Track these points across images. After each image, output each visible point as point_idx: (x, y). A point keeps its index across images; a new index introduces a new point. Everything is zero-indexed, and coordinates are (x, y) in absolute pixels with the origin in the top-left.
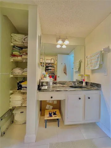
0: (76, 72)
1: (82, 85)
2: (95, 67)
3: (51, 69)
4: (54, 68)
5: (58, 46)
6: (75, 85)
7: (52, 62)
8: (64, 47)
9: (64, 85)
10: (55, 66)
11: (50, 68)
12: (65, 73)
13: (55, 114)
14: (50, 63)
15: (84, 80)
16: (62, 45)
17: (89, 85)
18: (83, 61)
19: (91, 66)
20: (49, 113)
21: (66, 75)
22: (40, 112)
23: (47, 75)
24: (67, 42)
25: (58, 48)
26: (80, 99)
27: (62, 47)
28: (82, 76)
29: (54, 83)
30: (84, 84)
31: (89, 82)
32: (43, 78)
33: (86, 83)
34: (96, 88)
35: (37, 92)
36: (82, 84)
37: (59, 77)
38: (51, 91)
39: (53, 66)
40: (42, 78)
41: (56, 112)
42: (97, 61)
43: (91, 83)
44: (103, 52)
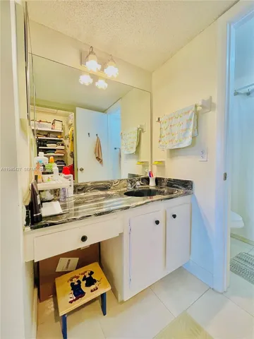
0: (130, 156)
1: (147, 186)
2: (181, 142)
3: (55, 150)
4: (63, 148)
5: (85, 80)
6: (134, 187)
7: (58, 128)
8: (101, 84)
9: (109, 192)
10: (66, 142)
11: (50, 146)
12: (98, 158)
13: (90, 282)
14: (49, 133)
15: (151, 174)
16: (95, 78)
17: (164, 184)
18: (147, 129)
19: (171, 141)
20: (72, 285)
21: (102, 164)
22: (36, 290)
23: (55, 168)
24: (112, 71)
25: (84, 86)
26: (157, 222)
27: (97, 84)
28: (144, 164)
29: (78, 189)
30: (152, 184)
31: (163, 179)
32: (40, 176)
33: (158, 181)
34: (182, 190)
35: (25, 233)
36: (148, 184)
37: (82, 170)
38: (80, 219)
39: (61, 141)
40: (36, 177)
41: (92, 273)
42: (187, 130)
43: (169, 180)
44: (199, 108)
